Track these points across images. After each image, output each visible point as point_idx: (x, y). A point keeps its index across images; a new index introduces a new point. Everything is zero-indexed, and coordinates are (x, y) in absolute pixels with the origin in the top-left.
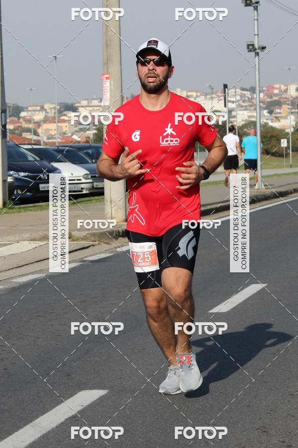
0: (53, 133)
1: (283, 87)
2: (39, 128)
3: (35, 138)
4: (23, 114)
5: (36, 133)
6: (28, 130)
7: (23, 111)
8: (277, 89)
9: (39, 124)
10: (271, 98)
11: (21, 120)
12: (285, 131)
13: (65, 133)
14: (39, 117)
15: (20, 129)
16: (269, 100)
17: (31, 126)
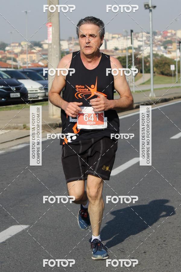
0: (26, 60)
1: (173, 32)
2: (17, 57)
3: (14, 63)
4: (7, 48)
5: (15, 60)
6: (10, 59)
7: (7, 46)
8: (169, 33)
9: (17, 55)
10: (166, 38)
11: (6, 52)
12: (174, 60)
13: (34, 61)
14: (17, 50)
15: (5, 58)
16: (164, 40)
17: (12, 56)
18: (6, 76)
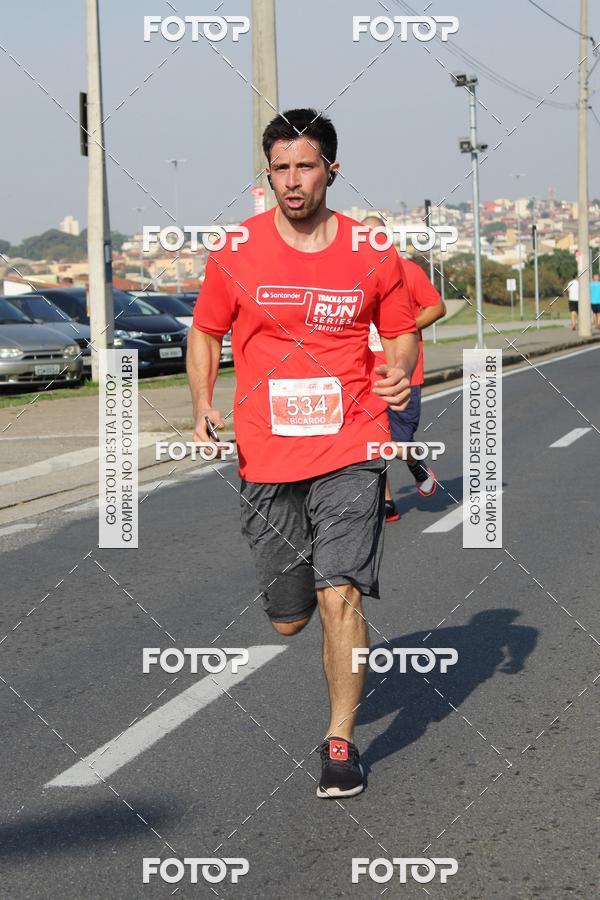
0: (170, 273)
1: (508, 204)
2: (150, 266)
3: (145, 280)
4: (126, 246)
5: (146, 275)
6: (135, 270)
7: (127, 241)
8: (499, 205)
9: (150, 260)
10: (491, 219)
11: (124, 255)
12: (510, 267)
13: (188, 274)
15: (122, 267)
16: (488, 222)
17: (139, 263)
18: (147, 309)
